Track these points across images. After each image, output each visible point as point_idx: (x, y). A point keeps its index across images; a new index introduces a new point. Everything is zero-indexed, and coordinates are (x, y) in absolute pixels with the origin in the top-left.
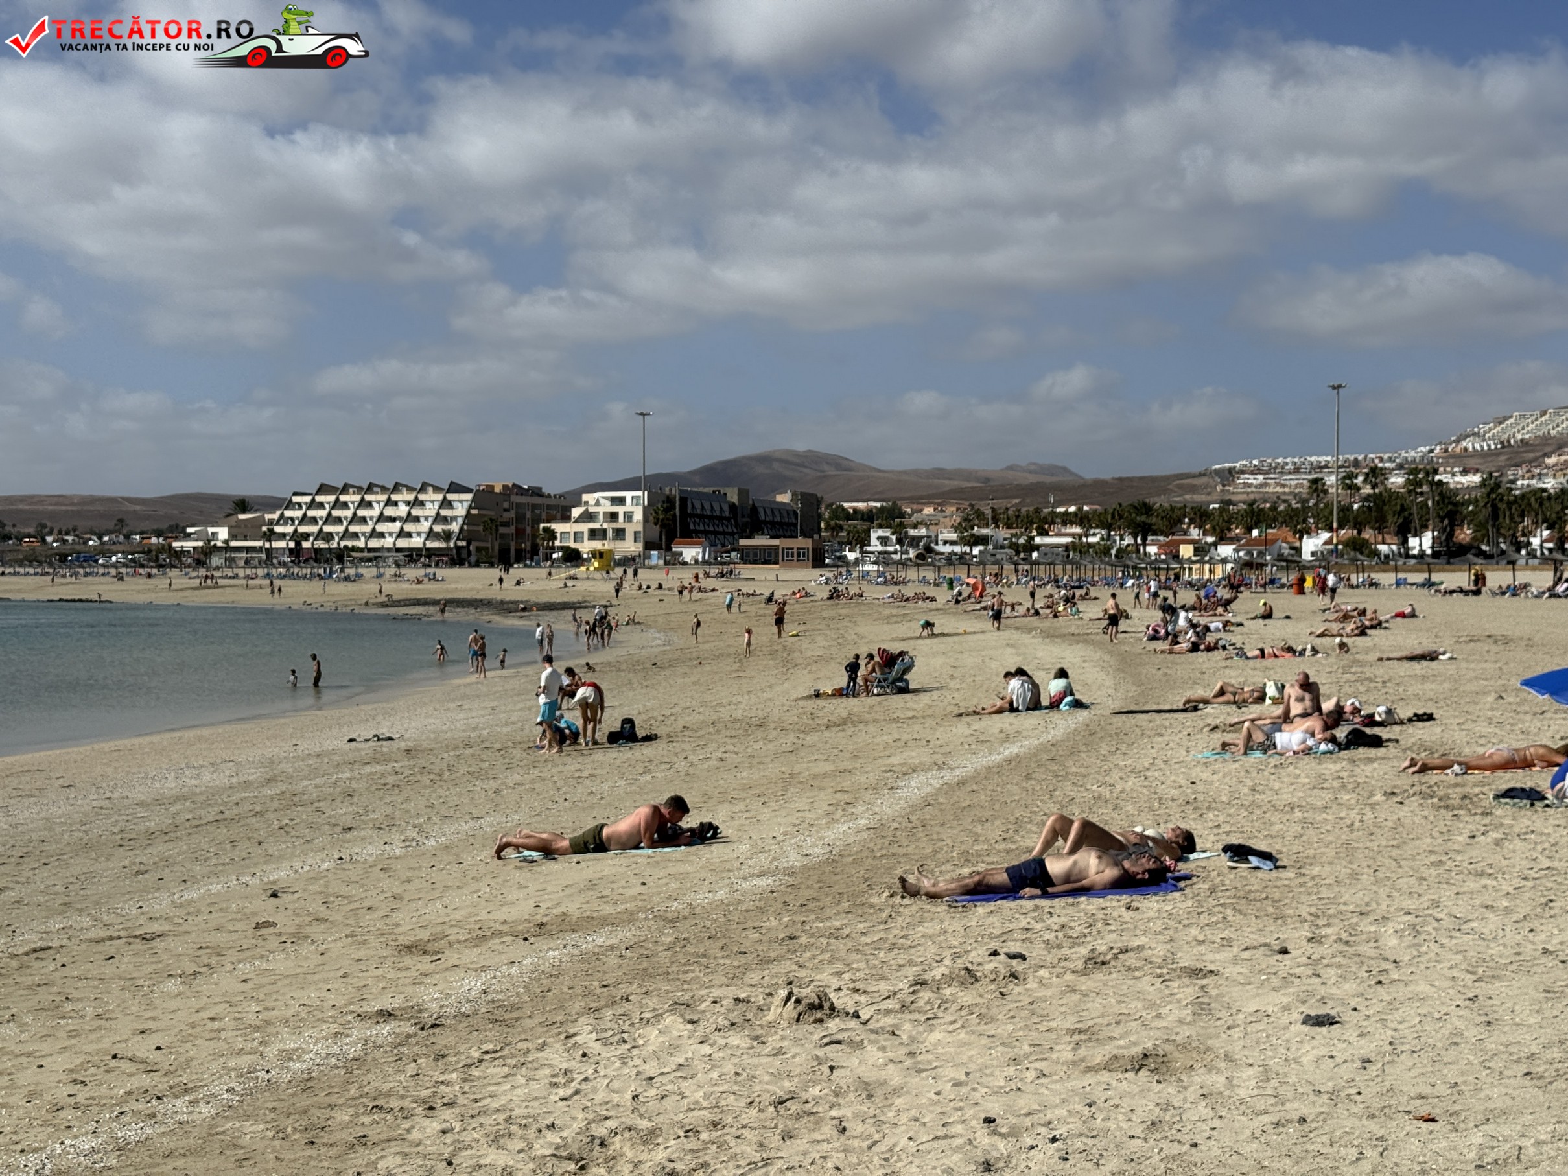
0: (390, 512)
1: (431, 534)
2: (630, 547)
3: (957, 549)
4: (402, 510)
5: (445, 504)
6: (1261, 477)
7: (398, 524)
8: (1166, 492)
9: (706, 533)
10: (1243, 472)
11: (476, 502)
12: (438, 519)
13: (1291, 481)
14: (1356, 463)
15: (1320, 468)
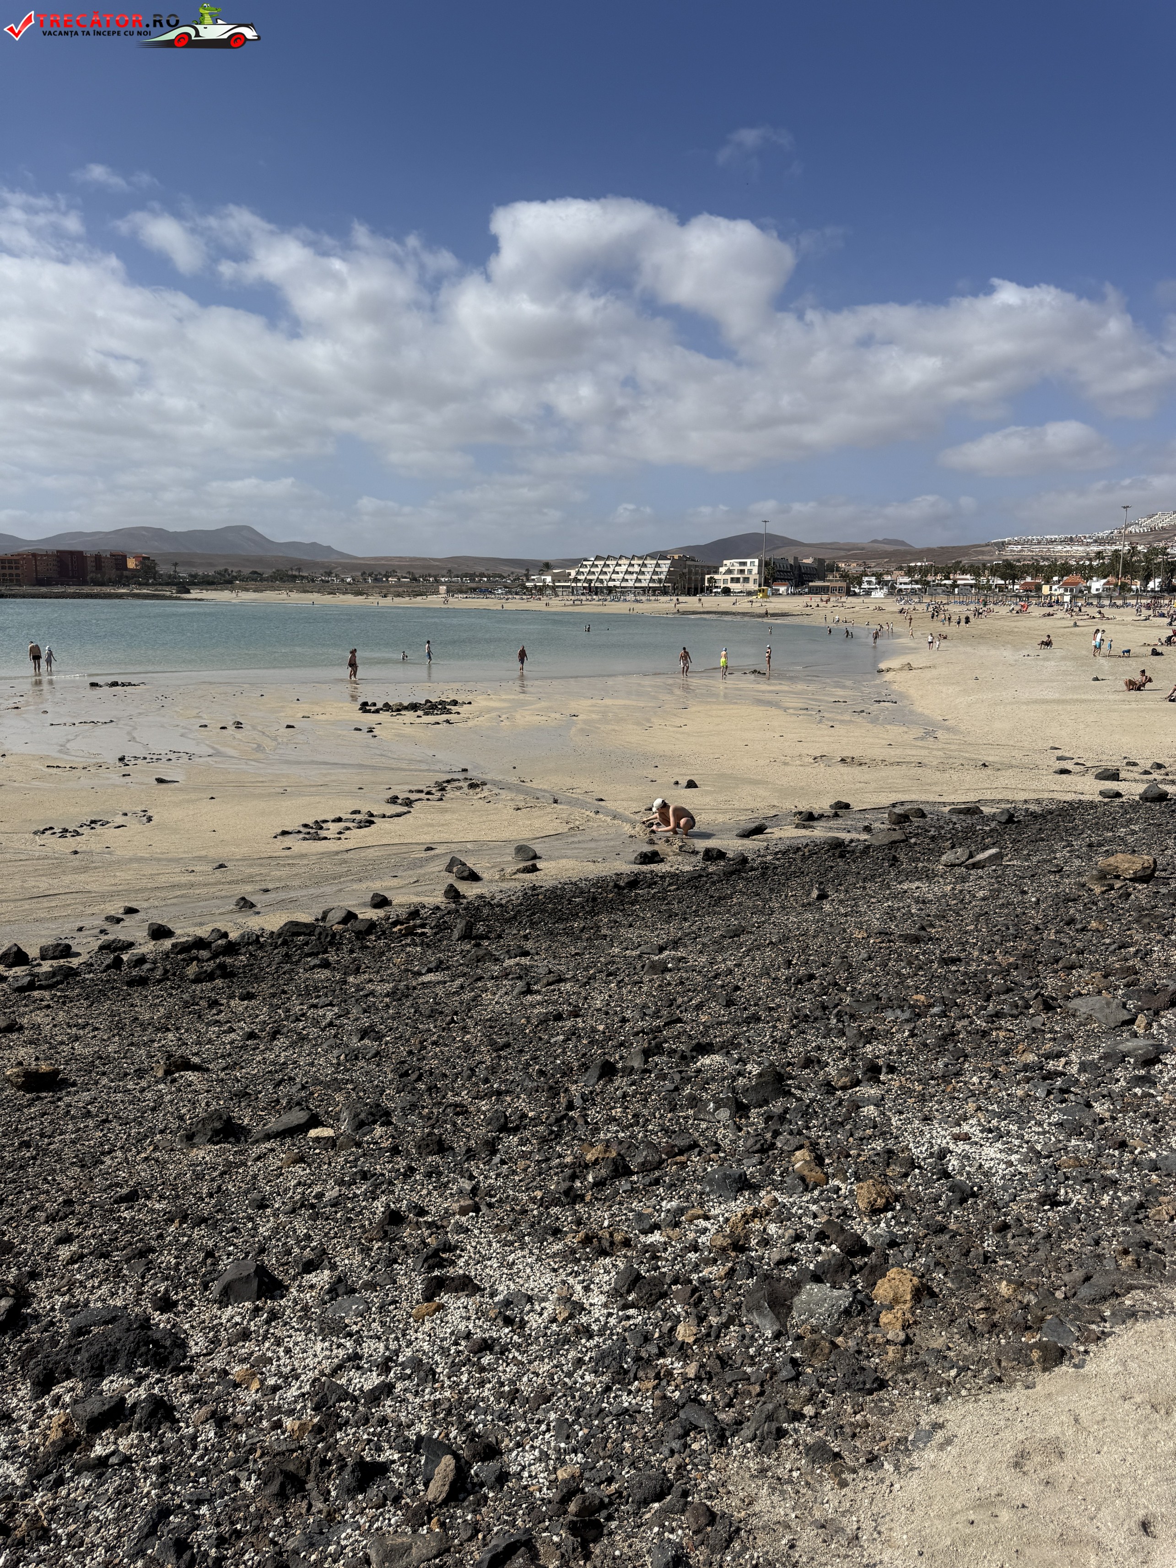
0: (630, 569)
1: (652, 580)
2: (752, 586)
3: (909, 587)
4: (636, 569)
5: (658, 565)
6: (1020, 547)
7: (635, 576)
8: (967, 554)
9: (785, 580)
10: (1010, 544)
11: (672, 565)
12: (655, 573)
13: (1037, 549)
14: (1071, 539)
15: (1052, 542)
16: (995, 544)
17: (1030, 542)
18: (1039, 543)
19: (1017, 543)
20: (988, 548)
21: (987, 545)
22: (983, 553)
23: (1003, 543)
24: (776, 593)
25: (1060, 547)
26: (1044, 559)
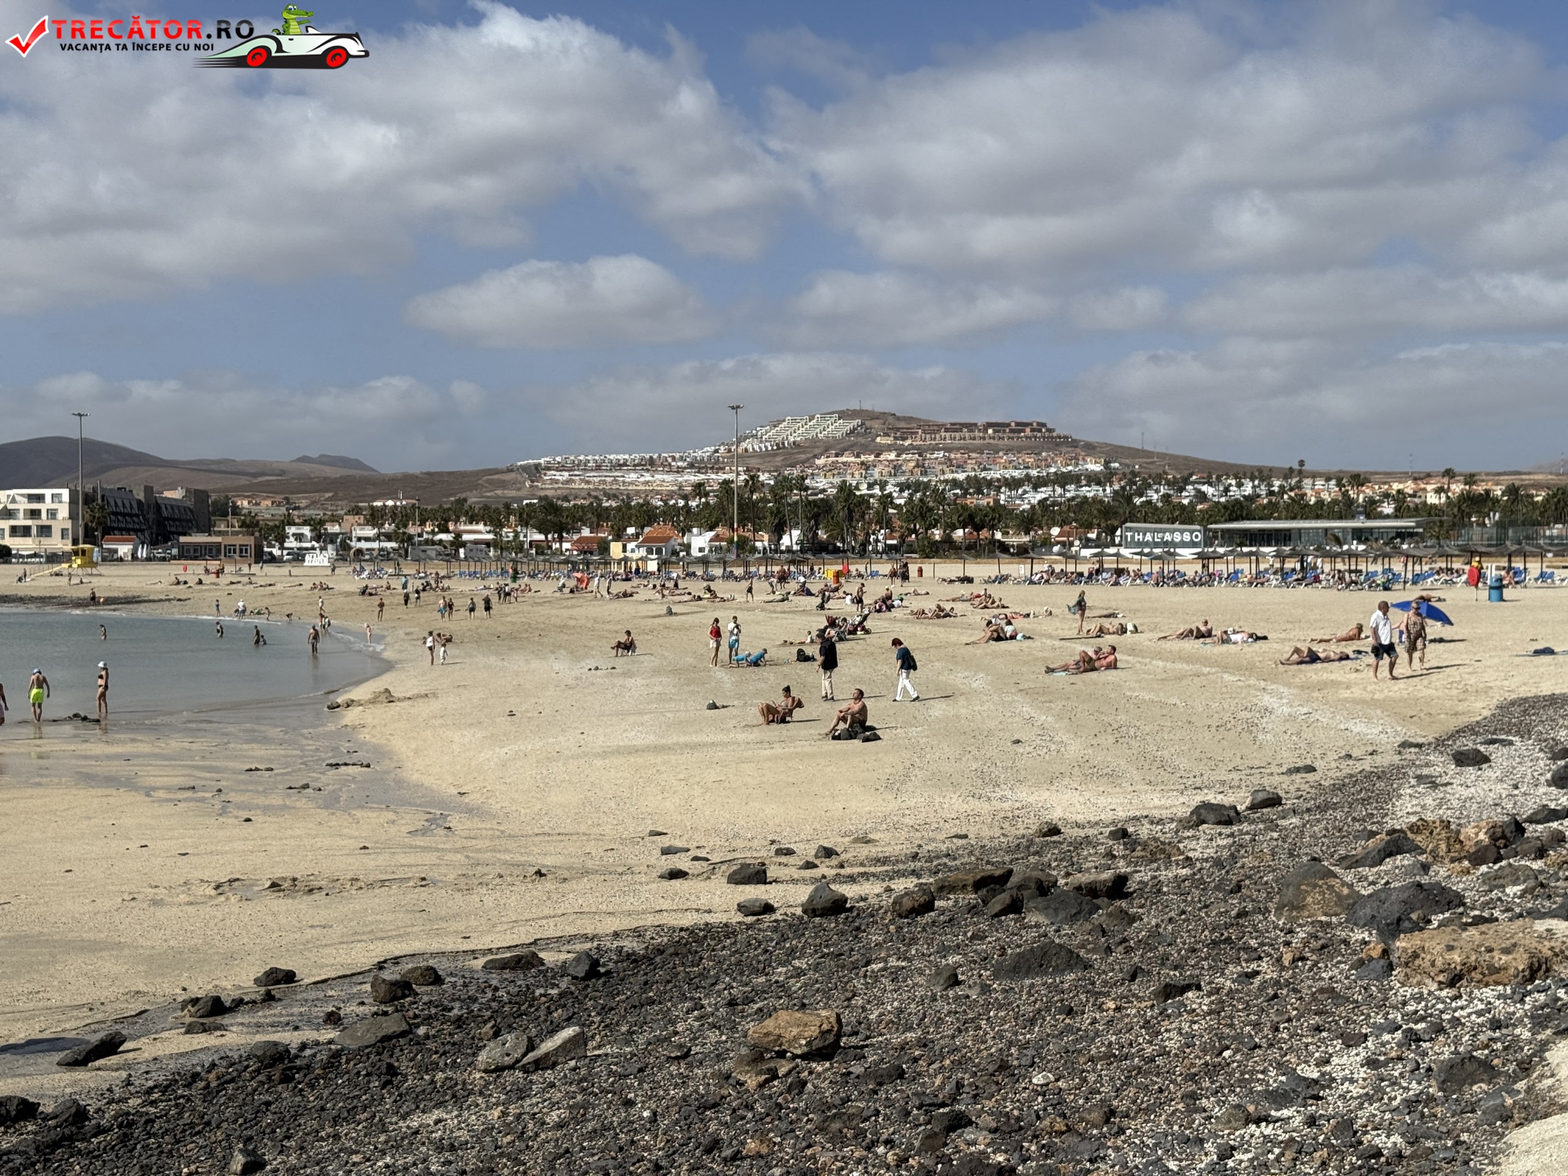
2: (58, 544)
3: (375, 545)
6: (566, 474)
8: (476, 486)
9: (128, 531)
10: (549, 469)
13: (595, 477)
14: (652, 461)
15: (620, 466)
16: (525, 468)
17: (584, 466)
18: (598, 468)
19: (561, 468)
20: (512, 476)
21: (510, 470)
22: (503, 484)
23: (537, 466)
24: (111, 558)
25: (633, 476)
26: (610, 496)
